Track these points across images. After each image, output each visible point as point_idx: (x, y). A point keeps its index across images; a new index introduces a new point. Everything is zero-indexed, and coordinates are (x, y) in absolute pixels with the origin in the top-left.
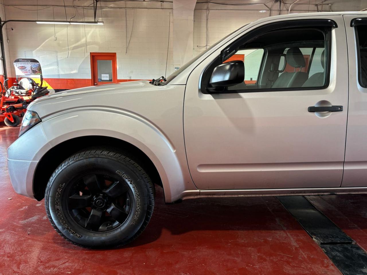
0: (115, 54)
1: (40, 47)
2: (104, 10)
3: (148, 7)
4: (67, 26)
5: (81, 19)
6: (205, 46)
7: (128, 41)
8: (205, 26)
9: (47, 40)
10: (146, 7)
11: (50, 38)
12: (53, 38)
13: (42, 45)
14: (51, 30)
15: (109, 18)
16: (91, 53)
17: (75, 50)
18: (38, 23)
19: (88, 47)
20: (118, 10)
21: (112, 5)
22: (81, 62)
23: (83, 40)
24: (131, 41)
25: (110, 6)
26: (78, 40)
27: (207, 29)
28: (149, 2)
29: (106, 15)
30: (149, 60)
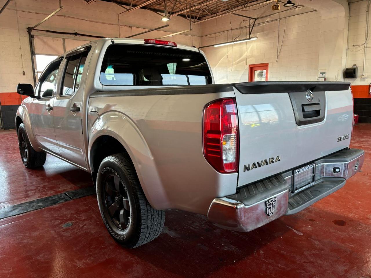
0: (268, 64)
1: (218, 64)
2: (262, 25)
3: (300, 13)
4: (232, 45)
5: (244, 37)
6: (363, 45)
7: (279, 51)
8: (365, 19)
9: (222, 59)
10: (298, 13)
11: (224, 57)
12: (226, 56)
13: (219, 63)
14: (224, 50)
15: (265, 32)
16: (249, 65)
17: (239, 64)
18: (215, 46)
19: (248, 60)
20: (273, 22)
21: (268, 20)
22: (242, 74)
23: (244, 55)
24: (281, 50)
25: (267, 21)
26: (241, 55)
27: (367, 24)
28: (302, 8)
29: (262, 30)
30: (298, 67)
